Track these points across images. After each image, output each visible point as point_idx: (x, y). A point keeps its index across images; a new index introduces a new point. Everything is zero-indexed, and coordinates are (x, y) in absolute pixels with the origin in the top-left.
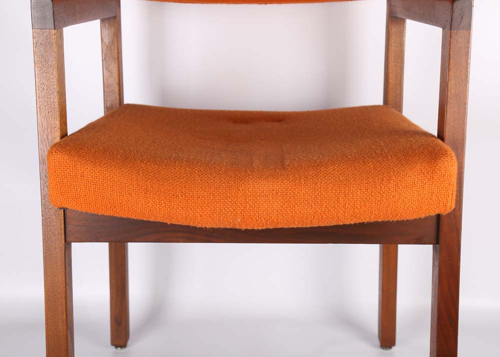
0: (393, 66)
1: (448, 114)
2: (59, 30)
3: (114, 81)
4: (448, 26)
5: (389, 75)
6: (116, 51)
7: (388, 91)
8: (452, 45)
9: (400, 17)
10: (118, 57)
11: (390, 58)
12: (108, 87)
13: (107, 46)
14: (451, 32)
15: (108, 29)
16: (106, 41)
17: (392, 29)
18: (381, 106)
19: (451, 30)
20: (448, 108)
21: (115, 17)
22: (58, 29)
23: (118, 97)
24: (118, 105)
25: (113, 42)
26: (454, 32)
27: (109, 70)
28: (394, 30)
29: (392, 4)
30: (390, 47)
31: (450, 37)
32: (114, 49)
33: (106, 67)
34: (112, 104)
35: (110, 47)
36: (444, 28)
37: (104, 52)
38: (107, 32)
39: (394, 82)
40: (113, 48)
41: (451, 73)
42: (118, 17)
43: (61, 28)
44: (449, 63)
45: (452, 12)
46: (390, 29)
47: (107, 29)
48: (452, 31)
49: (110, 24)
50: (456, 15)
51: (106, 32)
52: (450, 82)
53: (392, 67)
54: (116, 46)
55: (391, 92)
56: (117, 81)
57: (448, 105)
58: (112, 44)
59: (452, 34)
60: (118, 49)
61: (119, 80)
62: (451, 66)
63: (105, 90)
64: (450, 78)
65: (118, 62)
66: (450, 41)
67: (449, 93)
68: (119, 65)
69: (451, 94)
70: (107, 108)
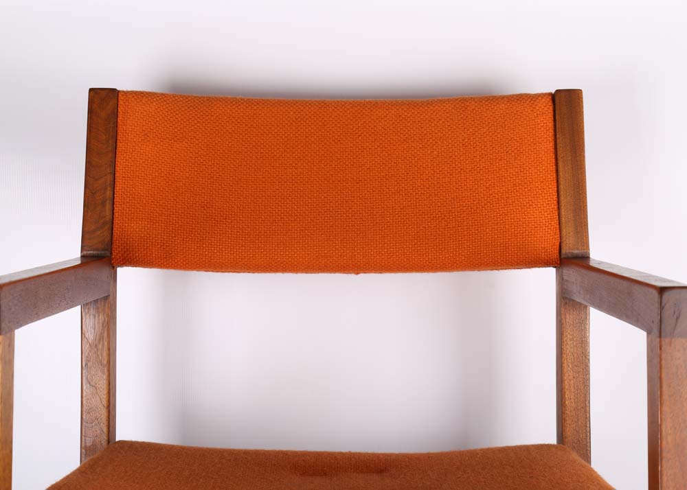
0: (571, 377)
1: (665, 478)
2: (8, 335)
3: (99, 402)
4: (656, 331)
5: (565, 393)
6: (105, 353)
7: (565, 419)
8: (663, 362)
9: (578, 300)
10: (109, 362)
11: (565, 365)
12: (89, 413)
13: (90, 345)
14: (660, 342)
15: (95, 316)
16: (90, 335)
17: (565, 318)
18: (554, 445)
19: (660, 336)
20: (663, 469)
21: (106, 298)
22: (6, 333)
23: (105, 430)
24: (104, 443)
25: (101, 339)
26: (665, 341)
27: (93, 384)
28: (569, 318)
29: (565, 278)
30: (564, 348)
31: (661, 349)
32: (102, 349)
33: (86, 380)
34: (94, 441)
35: (96, 346)
36: (649, 333)
37: (86, 354)
38: (92, 321)
39: (573, 405)
40: (100, 346)
41: (666, 408)
42: (111, 298)
43: (11, 331)
44: (661, 392)
45: (662, 308)
46: (563, 317)
47: (92, 317)
48: (662, 339)
49: (98, 308)
50: (668, 312)
51: (90, 322)
52: (664, 423)
53: (570, 380)
54: (106, 343)
55: (568, 422)
56: (105, 402)
57: (664, 462)
58: (100, 340)
59: (663, 343)
60: (109, 349)
61: (109, 401)
62: (665, 397)
63: (84, 417)
64: (663, 417)
65: (109, 371)
66: (660, 356)
67: (664, 443)
68: (109, 375)
69: (667, 443)
70: (86, 450)
